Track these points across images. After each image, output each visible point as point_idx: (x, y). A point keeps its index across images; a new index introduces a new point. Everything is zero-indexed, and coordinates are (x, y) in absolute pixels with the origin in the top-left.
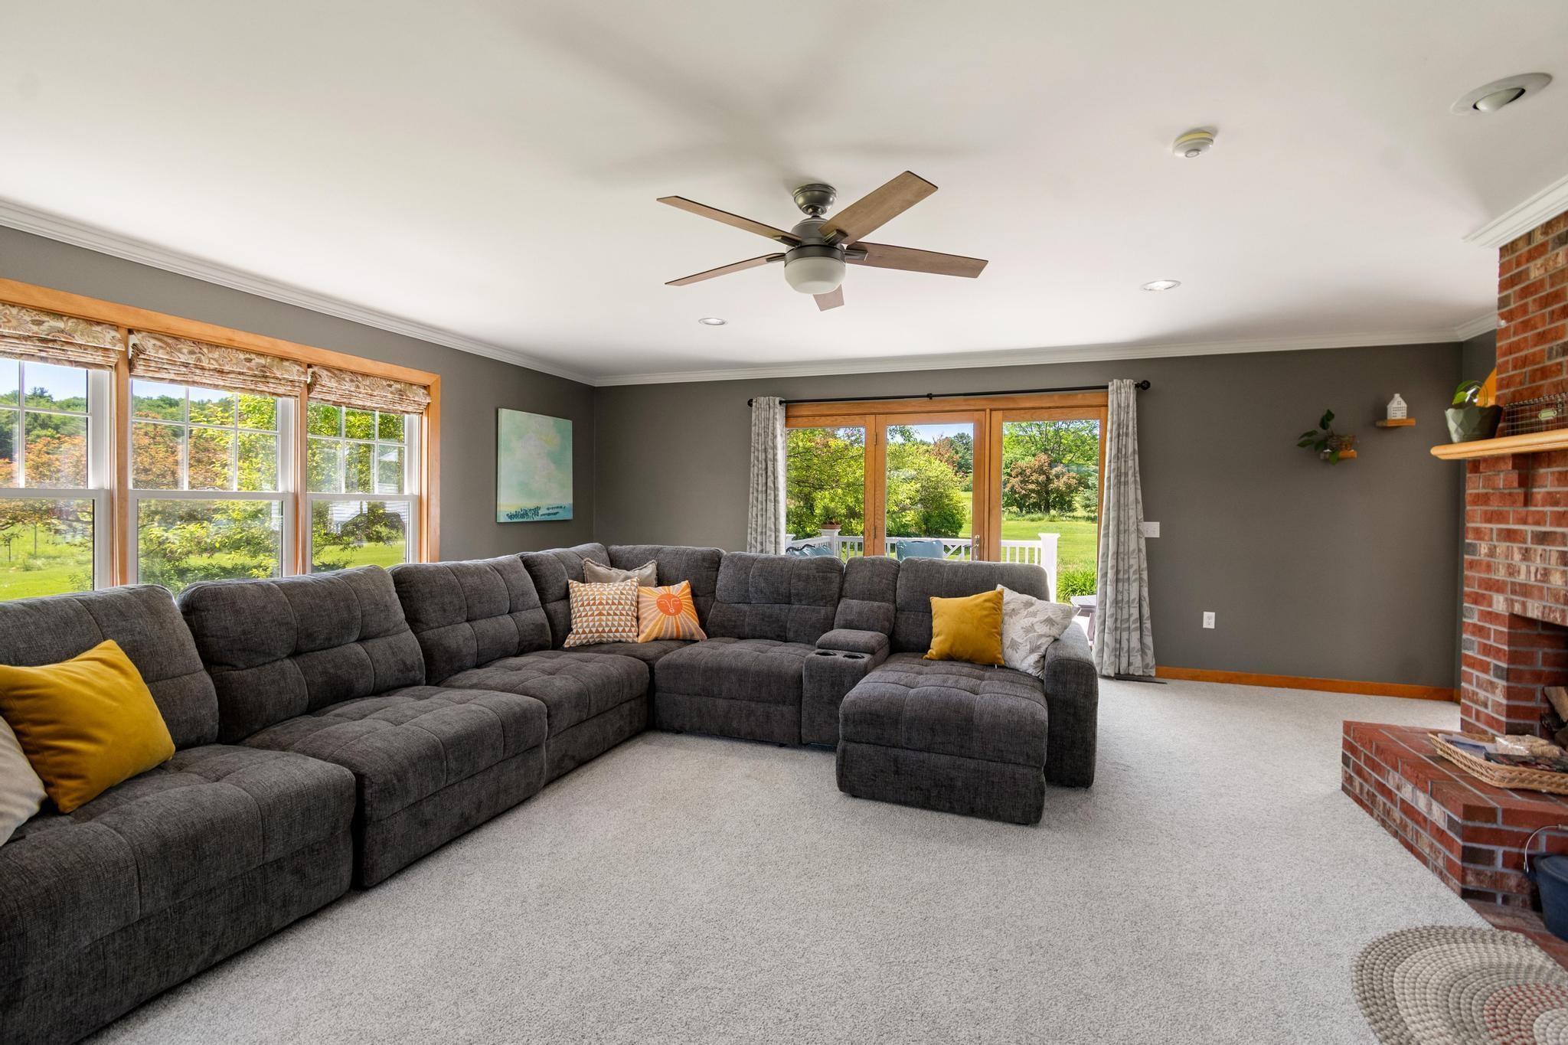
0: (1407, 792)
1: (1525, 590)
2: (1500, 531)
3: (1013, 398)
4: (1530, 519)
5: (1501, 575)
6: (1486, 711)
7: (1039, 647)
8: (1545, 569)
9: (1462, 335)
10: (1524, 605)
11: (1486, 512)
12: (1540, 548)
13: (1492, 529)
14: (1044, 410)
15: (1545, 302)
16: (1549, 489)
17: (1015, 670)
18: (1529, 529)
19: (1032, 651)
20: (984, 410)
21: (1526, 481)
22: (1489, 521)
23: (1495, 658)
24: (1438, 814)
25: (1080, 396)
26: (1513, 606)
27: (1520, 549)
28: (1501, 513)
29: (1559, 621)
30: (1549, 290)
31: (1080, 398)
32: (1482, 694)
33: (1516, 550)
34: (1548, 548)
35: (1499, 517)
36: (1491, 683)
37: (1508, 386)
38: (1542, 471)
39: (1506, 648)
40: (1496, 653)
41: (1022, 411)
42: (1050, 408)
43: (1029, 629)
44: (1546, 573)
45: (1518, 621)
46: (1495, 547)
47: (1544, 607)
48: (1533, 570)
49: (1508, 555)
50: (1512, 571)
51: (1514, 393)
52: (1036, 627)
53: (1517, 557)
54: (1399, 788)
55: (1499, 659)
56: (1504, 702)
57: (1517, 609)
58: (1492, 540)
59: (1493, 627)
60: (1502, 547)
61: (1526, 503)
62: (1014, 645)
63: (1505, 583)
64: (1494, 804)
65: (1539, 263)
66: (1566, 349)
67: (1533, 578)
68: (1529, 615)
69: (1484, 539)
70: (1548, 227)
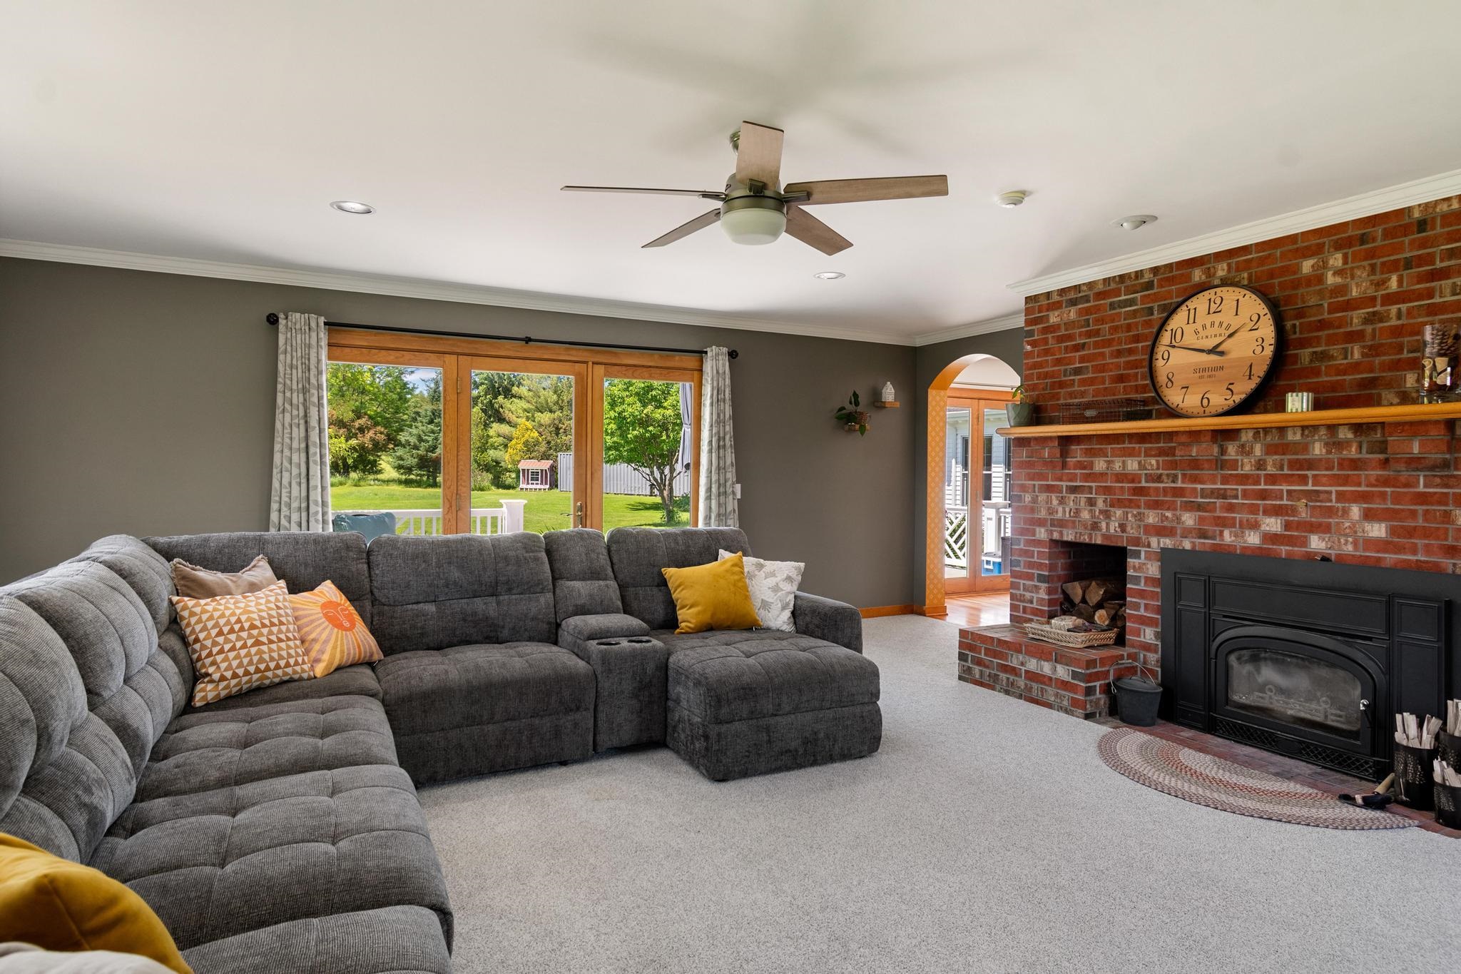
0: (1032, 665)
1: (1061, 524)
2: (1041, 486)
3: (615, 353)
4: (1064, 478)
5: (1043, 514)
6: (1031, 606)
7: (788, 604)
8: (1077, 509)
9: (919, 342)
10: (1061, 533)
11: (1029, 474)
12: (1072, 496)
13: (1034, 485)
14: (645, 369)
15: (1061, 339)
16: (1079, 459)
17: (768, 629)
18: (1064, 484)
19: (784, 608)
20: (586, 362)
21: (1064, 454)
22: (1033, 480)
23: (1038, 570)
24: (1062, 672)
25: (677, 358)
26: (1052, 534)
27: (1057, 497)
28: (1041, 474)
29: (1087, 541)
30: (1063, 332)
31: (678, 360)
32: (1028, 595)
33: (1054, 497)
34: (1078, 496)
35: (1042, 477)
36: (1036, 586)
37: (1033, 390)
38: (1073, 447)
39: (1047, 562)
40: (1040, 566)
41: (624, 368)
42: (650, 367)
43: (776, 589)
44: (1078, 512)
45: (1054, 543)
46: (1037, 496)
47: (1076, 533)
48: (1068, 510)
49: (1049, 501)
50: (1051, 511)
51: (1038, 395)
52: (781, 586)
53: (1055, 502)
54: (1022, 664)
55: (1042, 570)
56: (1046, 597)
57: (1056, 536)
58: (1034, 492)
59: (1036, 549)
60: (1042, 497)
61: (1064, 466)
62: (766, 605)
63: (1045, 520)
64: (1095, 657)
65: (1056, 313)
66: (1077, 371)
67: (1067, 515)
68: (1065, 538)
69: (1028, 492)
70: (1062, 292)
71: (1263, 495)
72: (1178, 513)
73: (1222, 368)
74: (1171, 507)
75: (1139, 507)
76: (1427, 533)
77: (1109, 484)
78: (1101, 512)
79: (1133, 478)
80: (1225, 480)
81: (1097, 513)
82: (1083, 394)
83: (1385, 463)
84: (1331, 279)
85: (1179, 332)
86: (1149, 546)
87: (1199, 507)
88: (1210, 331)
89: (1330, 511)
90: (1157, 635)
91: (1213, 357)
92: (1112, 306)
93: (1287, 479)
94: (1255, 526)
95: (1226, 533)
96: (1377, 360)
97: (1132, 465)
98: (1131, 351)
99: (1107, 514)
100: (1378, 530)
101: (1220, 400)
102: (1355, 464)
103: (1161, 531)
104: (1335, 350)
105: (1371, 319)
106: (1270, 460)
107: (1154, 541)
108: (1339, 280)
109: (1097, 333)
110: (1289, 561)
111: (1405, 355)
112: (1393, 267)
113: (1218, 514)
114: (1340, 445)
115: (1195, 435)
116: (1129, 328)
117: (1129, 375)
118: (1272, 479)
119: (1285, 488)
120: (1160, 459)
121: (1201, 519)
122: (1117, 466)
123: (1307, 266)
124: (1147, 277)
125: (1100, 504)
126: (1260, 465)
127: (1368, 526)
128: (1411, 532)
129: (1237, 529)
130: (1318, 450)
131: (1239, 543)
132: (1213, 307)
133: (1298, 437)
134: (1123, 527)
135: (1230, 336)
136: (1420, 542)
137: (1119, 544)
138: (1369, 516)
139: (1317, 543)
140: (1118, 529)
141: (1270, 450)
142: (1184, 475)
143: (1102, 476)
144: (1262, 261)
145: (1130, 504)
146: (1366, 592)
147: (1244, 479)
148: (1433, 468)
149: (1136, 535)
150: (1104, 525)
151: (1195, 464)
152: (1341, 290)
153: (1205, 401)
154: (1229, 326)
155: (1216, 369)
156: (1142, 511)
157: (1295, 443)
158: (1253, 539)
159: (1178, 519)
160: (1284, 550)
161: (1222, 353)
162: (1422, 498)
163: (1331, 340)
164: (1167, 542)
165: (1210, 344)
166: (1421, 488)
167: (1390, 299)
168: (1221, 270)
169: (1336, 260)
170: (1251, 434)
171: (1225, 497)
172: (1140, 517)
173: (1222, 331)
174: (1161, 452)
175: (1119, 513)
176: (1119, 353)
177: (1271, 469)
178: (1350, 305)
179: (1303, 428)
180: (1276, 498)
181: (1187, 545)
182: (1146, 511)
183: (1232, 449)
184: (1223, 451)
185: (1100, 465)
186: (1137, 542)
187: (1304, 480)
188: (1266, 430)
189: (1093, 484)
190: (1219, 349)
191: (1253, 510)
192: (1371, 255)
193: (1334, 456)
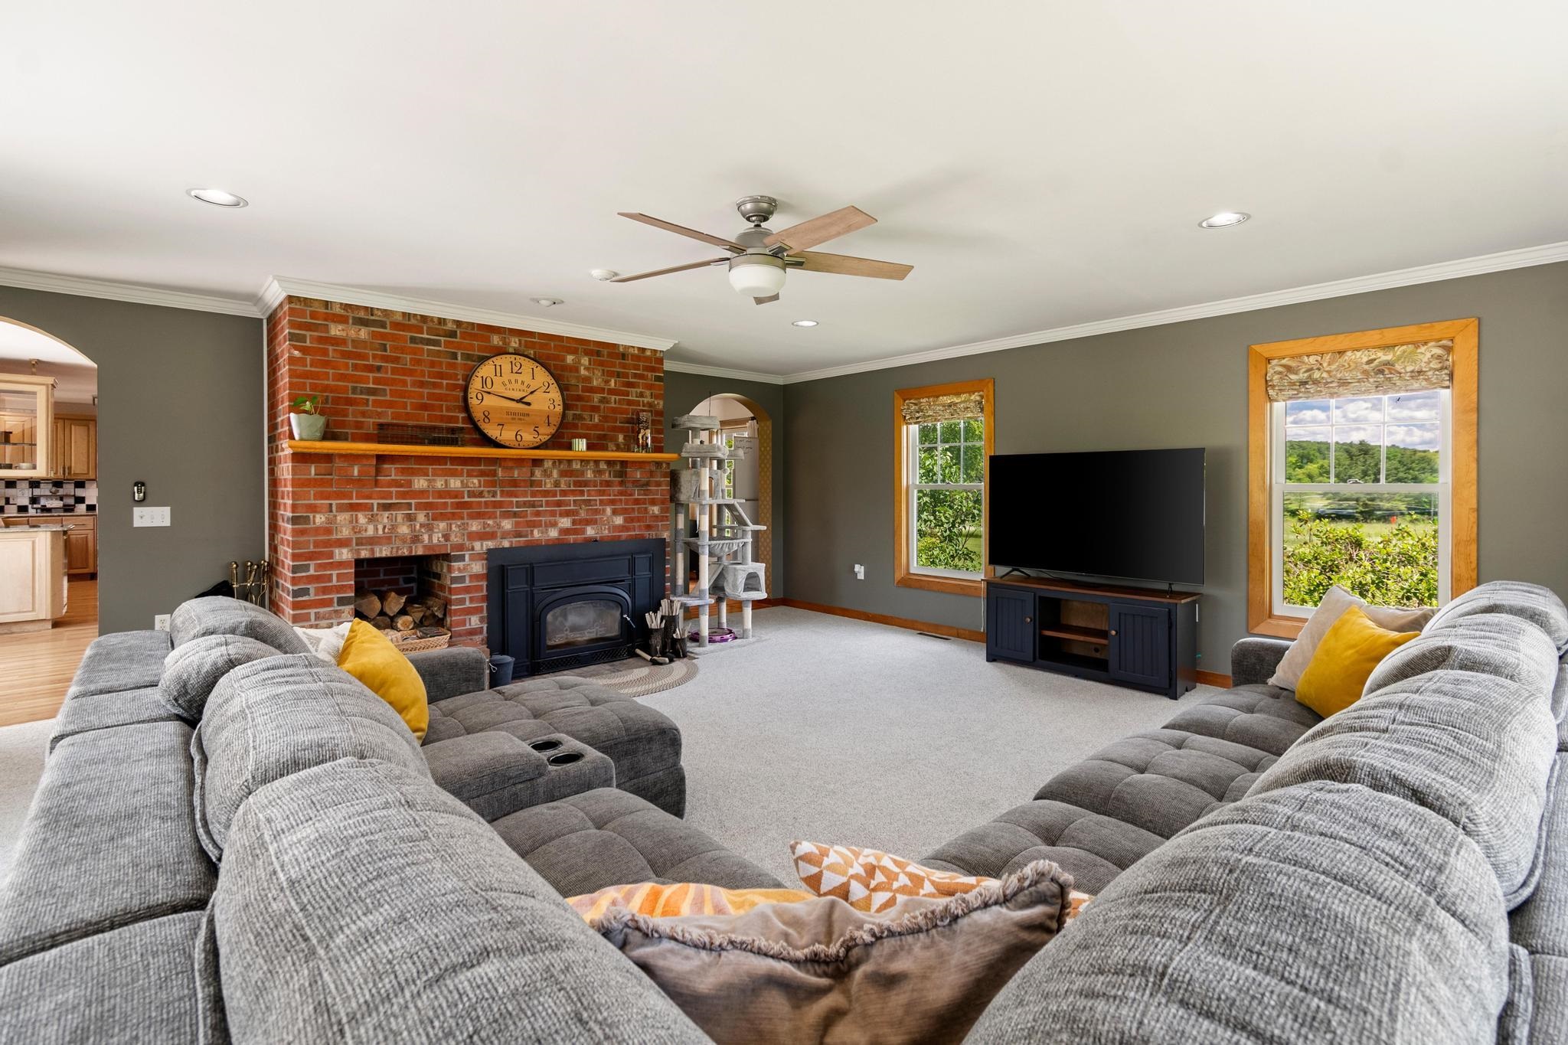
1: (372, 541)
2: (341, 505)
4: (376, 496)
5: (345, 534)
8: (392, 525)
10: (372, 551)
12: (386, 514)
13: (331, 505)
15: (347, 355)
16: (393, 477)
18: (375, 502)
21: (378, 472)
22: (329, 499)
23: (338, 593)
26: (358, 553)
27: (365, 515)
28: (343, 492)
29: (406, 554)
30: (350, 348)
33: (360, 516)
34: (394, 513)
35: (342, 495)
36: (336, 611)
38: (386, 466)
39: (351, 583)
40: (339, 589)
44: (393, 528)
45: (359, 563)
46: (335, 516)
47: (392, 548)
48: (380, 527)
49: (353, 520)
50: (356, 529)
53: (362, 521)
55: (344, 592)
57: (363, 555)
58: (331, 511)
59: (335, 572)
60: (342, 518)
61: (377, 484)
63: (349, 540)
65: (340, 327)
66: (372, 392)
67: (380, 532)
68: (377, 555)
69: (319, 512)
70: (347, 307)
71: (559, 504)
72: (498, 520)
73: (528, 415)
74: (492, 516)
75: (463, 518)
76: (639, 520)
77: (431, 500)
78: (422, 526)
79: (456, 494)
80: (534, 495)
81: (418, 527)
82: (379, 415)
83: (621, 483)
84: (583, 372)
85: (489, 380)
86: (473, 549)
87: (515, 515)
88: (515, 386)
89: (596, 512)
90: (481, 620)
91: (520, 406)
92: (413, 340)
93: (573, 493)
94: (554, 525)
95: (536, 532)
96: (606, 425)
97: (455, 483)
98: (435, 385)
99: (429, 528)
100: (619, 520)
101: (528, 437)
102: (608, 484)
103: (482, 536)
104: (586, 415)
105: (603, 400)
106: (563, 480)
107: (477, 545)
108: (586, 373)
109: (396, 360)
110: (575, 545)
111: (618, 424)
112: (611, 374)
113: (529, 519)
114: (600, 472)
115: (520, 462)
116: (433, 364)
117: (433, 405)
118: (564, 493)
119: (572, 498)
120: (482, 479)
121: (517, 524)
122: (439, 484)
123: (570, 359)
124: (450, 326)
125: (421, 517)
126: (557, 484)
127: (615, 518)
128: (632, 520)
129: (543, 528)
130: (589, 475)
131: (544, 537)
132: (515, 369)
133: (579, 467)
134: (446, 537)
135: (532, 393)
136: (637, 524)
137: (443, 552)
138: (615, 512)
139: (590, 532)
140: (442, 540)
141: (563, 474)
142: (502, 492)
143: (422, 493)
144: (542, 346)
145: (454, 516)
146: (618, 555)
147: (546, 493)
148: (643, 486)
149: (461, 541)
150: (426, 537)
151: (514, 483)
152: (588, 379)
153: (519, 438)
154: (528, 386)
155: (524, 415)
156: (466, 521)
157: (577, 470)
158: (553, 533)
159: (499, 526)
160: (571, 538)
161: (529, 404)
162: (637, 502)
163: (584, 409)
164: (490, 544)
165: (518, 395)
166: (636, 497)
167: (612, 392)
168: (514, 343)
169: (585, 361)
170: (550, 463)
171: (534, 506)
172: (464, 527)
173: (522, 387)
174: (482, 474)
175: (442, 525)
176: (422, 384)
177: (563, 487)
178: (593, 390)
179: (582, 461)
180: (566, 505)
181: (506, 544)
182: (470, 522)
183: (538, 472)
184: (532, 474)
185: (420, 483)
186: (461, 547)
187: (582, 493)
188: (560, 461)
189: (413, 501)
190: (524, 400)
191: (553, 514)
192: (601, 364)
193: (598, 479)
